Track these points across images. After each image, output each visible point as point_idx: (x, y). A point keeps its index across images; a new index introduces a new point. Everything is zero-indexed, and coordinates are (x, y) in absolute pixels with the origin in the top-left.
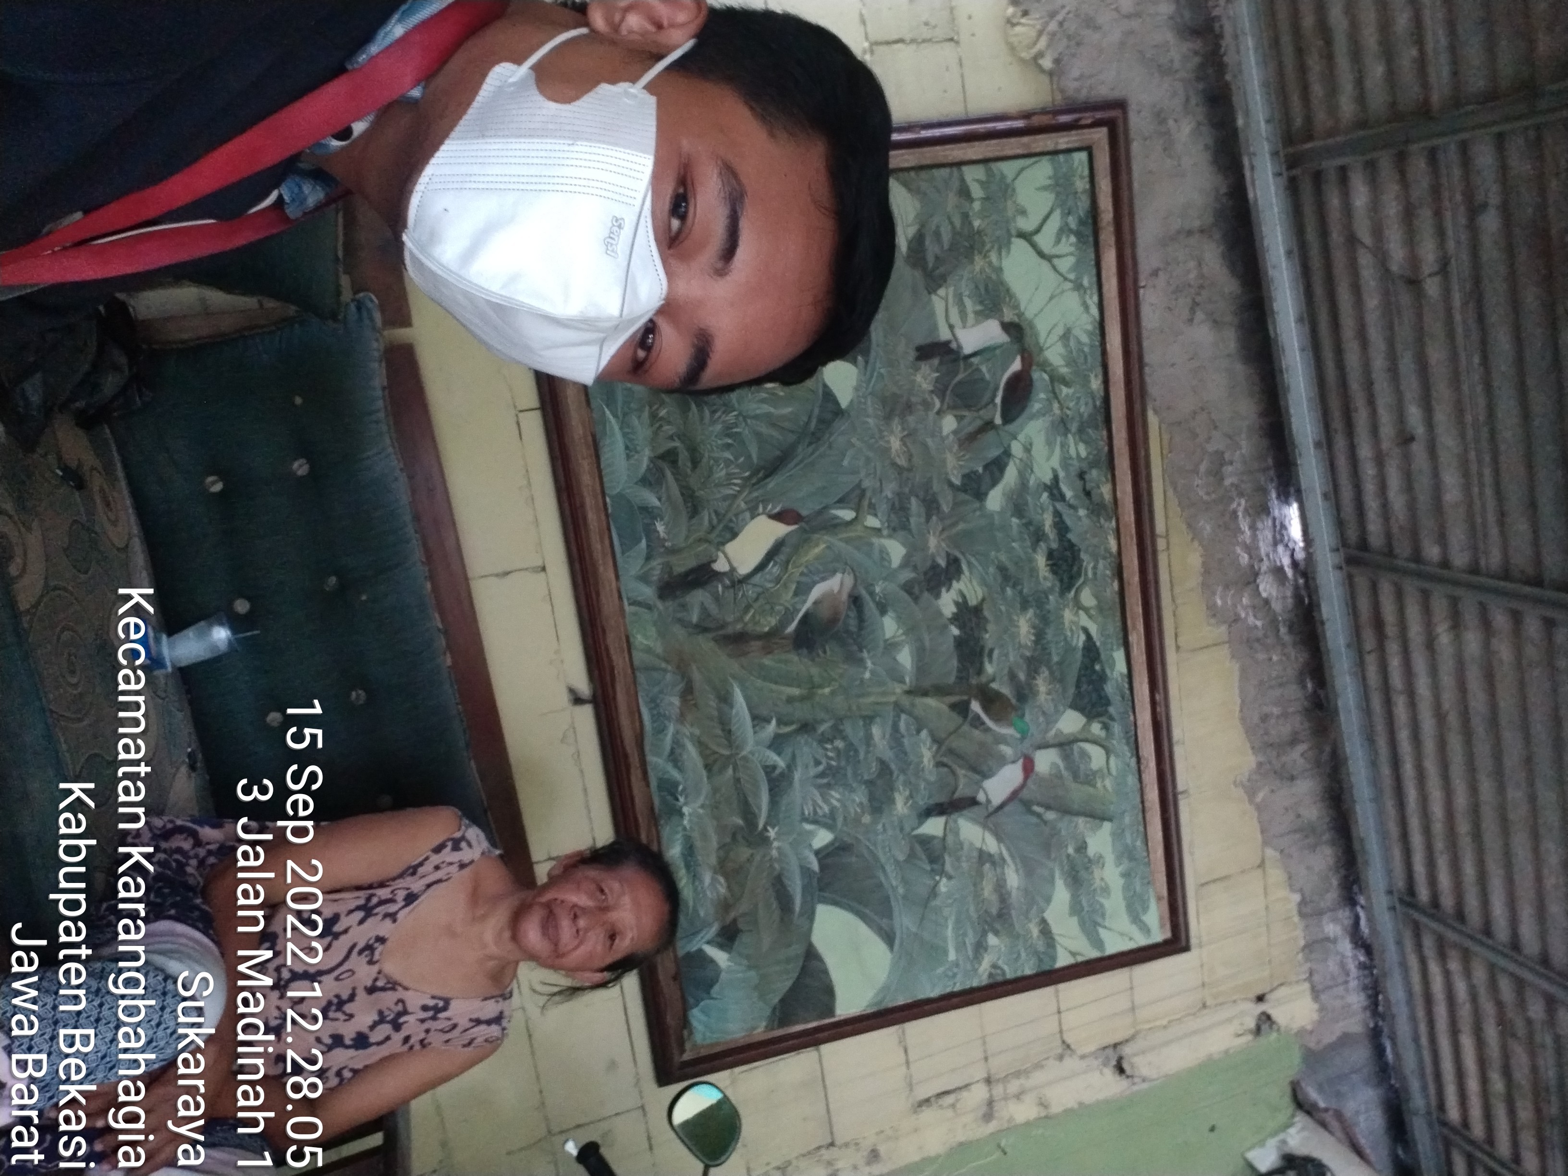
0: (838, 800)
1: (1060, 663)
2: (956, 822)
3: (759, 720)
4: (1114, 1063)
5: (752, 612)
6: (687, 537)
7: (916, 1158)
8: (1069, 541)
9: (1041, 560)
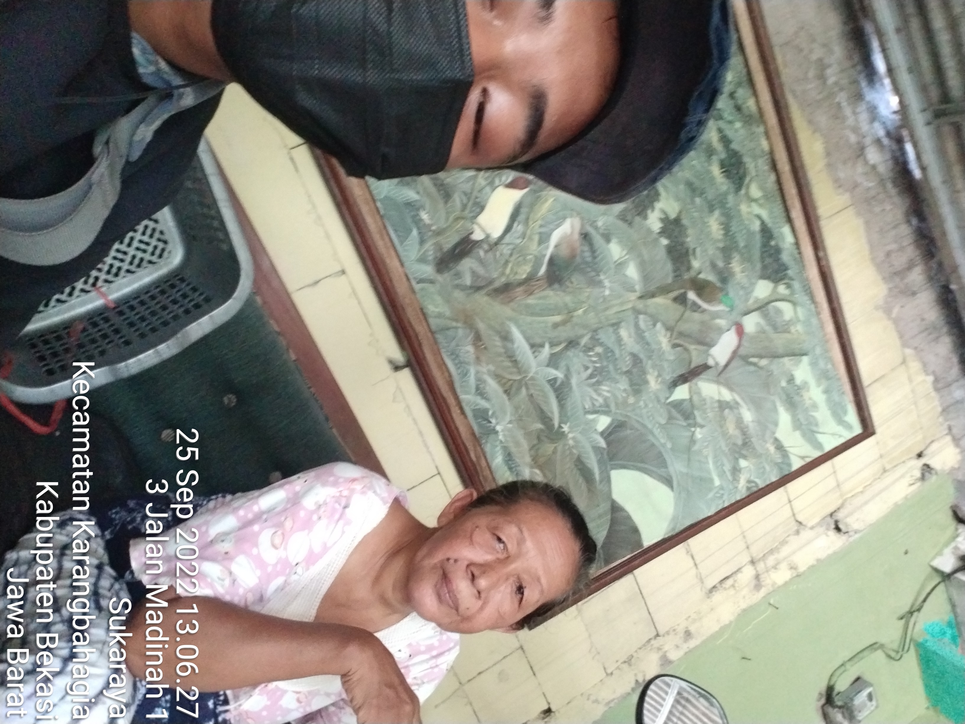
0: (608, 391)
1: (746, 247)
2: (696, 384)
3: (535, 347)
4: (833, 526)
5: (510, 265)
6: (447, 219)
7: (716, 628)
8: (733, 150)
9: (716, 170)
